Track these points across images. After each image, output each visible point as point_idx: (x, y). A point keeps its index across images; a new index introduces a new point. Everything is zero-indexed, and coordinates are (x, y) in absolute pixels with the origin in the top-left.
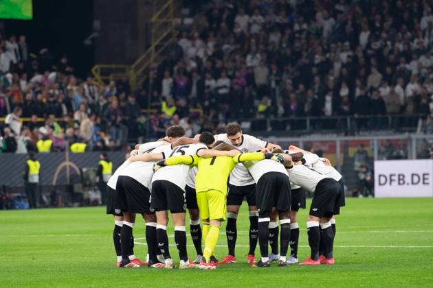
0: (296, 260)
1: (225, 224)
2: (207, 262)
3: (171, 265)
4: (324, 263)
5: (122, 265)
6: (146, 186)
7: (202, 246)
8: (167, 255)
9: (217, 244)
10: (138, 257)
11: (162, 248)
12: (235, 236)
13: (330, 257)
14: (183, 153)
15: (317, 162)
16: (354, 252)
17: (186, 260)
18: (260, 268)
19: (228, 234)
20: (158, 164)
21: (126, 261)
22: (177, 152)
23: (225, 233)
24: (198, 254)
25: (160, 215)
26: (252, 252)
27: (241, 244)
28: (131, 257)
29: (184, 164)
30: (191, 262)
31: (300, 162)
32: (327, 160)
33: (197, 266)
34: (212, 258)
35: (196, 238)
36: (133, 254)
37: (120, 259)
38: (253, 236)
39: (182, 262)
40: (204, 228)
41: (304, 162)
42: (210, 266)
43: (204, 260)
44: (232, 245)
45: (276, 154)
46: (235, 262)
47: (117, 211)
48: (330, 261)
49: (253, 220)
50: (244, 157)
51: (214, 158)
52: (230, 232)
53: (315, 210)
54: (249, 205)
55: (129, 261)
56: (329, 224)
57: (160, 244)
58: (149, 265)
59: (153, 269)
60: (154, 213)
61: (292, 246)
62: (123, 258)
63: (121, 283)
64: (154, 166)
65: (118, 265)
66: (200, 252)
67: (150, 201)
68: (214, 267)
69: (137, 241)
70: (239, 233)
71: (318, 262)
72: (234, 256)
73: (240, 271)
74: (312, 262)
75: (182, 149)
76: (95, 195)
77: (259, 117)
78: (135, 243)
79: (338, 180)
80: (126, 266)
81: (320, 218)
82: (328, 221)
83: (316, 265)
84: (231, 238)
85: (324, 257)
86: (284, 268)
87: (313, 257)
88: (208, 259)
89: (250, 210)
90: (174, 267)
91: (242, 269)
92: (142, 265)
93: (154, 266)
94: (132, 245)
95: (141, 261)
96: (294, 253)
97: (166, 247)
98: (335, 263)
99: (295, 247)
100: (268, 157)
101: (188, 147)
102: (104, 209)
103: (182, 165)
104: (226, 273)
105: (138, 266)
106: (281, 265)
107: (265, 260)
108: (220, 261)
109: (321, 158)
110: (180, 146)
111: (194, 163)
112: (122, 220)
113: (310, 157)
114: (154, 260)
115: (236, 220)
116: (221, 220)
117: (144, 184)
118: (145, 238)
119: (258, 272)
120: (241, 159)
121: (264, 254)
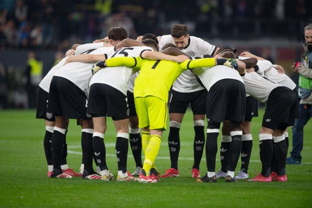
0: (246, 176)
1: (167, 133)
2: (147, 175)
3: (107, 178)
4: (275, 181)
5: (54, 175)
6: (83, 89)
7: (142, 157)
8: (103, 166)
9: (158, 155)
10: (72, 168)
11: (98, 157)
12: (178, 147)
13: (283, 174)
14: (126, 54)
15: (270, 69)
16: (308, 169)
17: (124, 172)
18: (206, 184)
19: (170, 146)
20: (97, 65)
21: (57, 171)
22: (120, 53)
23: (167, 144)
24: (137, 166)
25: (97, 121)
26: (196, 166)
27: (184, 156)
28: (63, 167)
29: (126, 66)
30: (129, 175)
31: (253, 69)
32: (280, 67)
33: (136, 179)
34: (153, 171)
35: (136, 148)
36: (65, 163)
37: (51, 168)
38: (198, 148)
39: (120, 173)
40: (144, 137)
41: (257, 69)
42: (150, 180)
43: (144, 173)
44: (174, 156)
45: (230, 59)
46: (178, 175)
47: (49, 115)
48: (282, 178)
49: (199, 130)
50: (195, 63)
51: (158, 61)
52: (173, 142)
53: (268, 120)
54: (194, 114)
55: (61, 171)
56: (282, 138)
57: (96, 154)
58: (84, 176)
59: (87, 181)
60: (91, 119)
61: (243, 159)
62: (54, 167)
63: (53, 195)
64: (93, 66)
65: (49, 175)
66: (139, 163)
67: (86, 106)
68: (155, 181)
69: (71, 150)
70: (182, 144)
71: (269, 179)
72: (177, 169)
73: (184, 186)
74: (262, 179)
75: (126, 51)
76: (20, 97)
77: (203, 18)
78: (68, 152)
79: (292, 89)
80: (58, 176)
81: (274, 130)
82: (282, 133)
83: (267, 182)
84: (174, 150)
85: (276, 174)
86: (231, 184)
87: (264, 174)
88: (148, 173)
89: (195, 119)
90: (111, 179)
91: (186, 184)
92: (76, 175)
93: (89, 177)
94: (65, 154)
95: (74, 171)
96: (245, 168)
97: (103, 157)
98: (288, 181)
99: (246, 160)
100: (220, 62)
101: (132, 49)
102: (34, 113)
103: (125, 67)
104: (169, 188)
105: (71, 177)
106: (228, 181)
107: (211, 175)
108: (162, 174)
109: (274, 65)
110: (124, 48)
111: (137, 66)
112: (53, 125)
113: (263, 64)
114: (89, 170)
115: (179, 129)
116: (162, 130)
117: (80, 87)
118: (80, 146)
119: (204, 187)
120: (191, 66)
121: (211, 167)
